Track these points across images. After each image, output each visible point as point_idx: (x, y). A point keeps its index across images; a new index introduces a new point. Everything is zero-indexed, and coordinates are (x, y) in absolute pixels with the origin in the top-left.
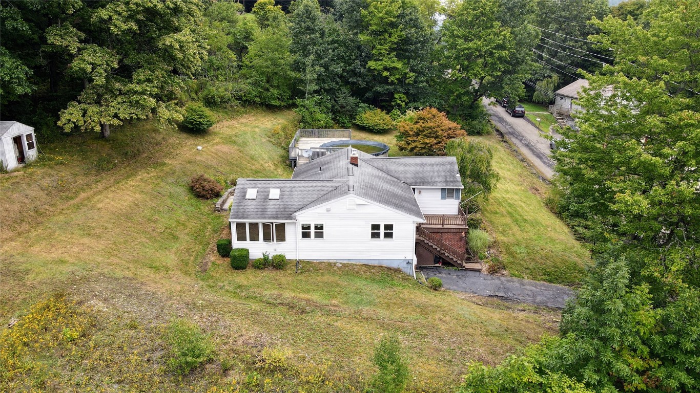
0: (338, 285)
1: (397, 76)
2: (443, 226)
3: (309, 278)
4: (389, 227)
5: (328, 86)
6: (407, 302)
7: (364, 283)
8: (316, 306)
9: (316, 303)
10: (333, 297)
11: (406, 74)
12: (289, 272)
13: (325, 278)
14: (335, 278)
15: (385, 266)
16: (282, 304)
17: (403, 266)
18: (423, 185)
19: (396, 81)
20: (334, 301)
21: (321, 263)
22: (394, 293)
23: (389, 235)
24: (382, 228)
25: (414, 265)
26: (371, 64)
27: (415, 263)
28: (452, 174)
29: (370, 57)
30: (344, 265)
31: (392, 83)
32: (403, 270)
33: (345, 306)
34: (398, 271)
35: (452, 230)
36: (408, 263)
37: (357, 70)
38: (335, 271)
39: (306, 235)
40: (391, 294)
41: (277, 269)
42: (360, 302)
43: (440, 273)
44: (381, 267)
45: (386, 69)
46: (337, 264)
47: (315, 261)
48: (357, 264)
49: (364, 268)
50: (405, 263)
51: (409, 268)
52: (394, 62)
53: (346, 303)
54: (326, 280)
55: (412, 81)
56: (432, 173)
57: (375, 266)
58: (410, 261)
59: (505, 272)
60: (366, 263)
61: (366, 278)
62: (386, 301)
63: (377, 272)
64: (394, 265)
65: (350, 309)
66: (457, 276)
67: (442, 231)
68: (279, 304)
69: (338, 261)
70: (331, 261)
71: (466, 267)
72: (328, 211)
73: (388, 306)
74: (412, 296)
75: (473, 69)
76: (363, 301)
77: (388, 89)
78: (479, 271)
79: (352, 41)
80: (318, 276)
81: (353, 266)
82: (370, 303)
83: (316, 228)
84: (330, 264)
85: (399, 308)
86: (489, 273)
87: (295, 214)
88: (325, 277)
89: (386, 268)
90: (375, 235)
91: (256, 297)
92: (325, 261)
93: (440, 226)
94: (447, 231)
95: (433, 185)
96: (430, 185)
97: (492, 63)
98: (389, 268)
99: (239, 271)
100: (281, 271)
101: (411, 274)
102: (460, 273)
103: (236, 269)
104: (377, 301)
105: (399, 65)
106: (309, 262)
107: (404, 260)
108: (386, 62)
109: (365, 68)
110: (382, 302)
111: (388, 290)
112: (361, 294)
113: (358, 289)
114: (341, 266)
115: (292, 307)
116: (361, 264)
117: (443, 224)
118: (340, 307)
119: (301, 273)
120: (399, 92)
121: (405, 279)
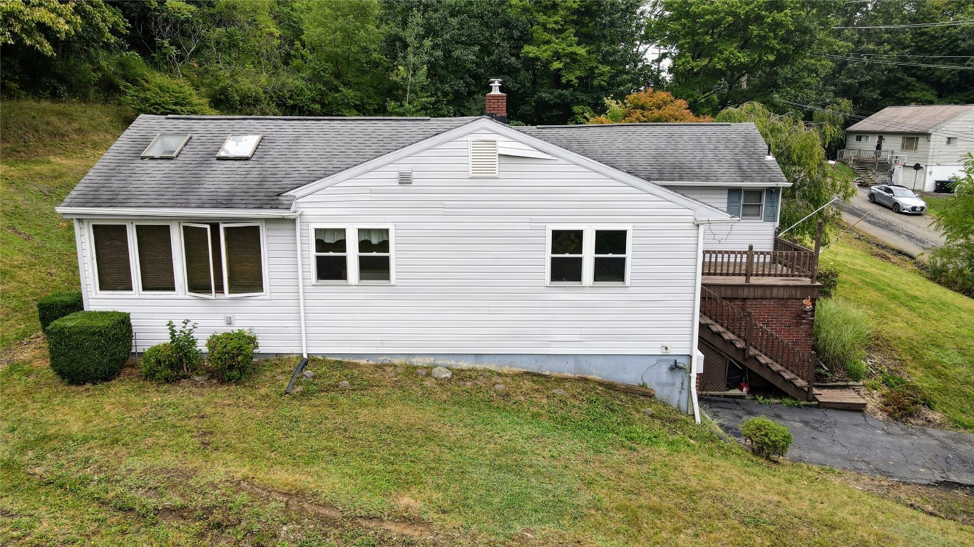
0: (431, 437)
1: (578, 73)
2: (747, 280)
3: (329, 412)
4: (612, 241)
5: (451, 86)
6: (705, 504)
7: (527, 430)
8: (325, 521)
9: (331, 506)
10: (405, 484)
11: (592, 69)
12: (263, 391)
13: (387, 415)
14: (427, 415)
15: (597, 378)
16: (179, 512)
17: (658, 381)
18: (681, 179)
19: (575, 81)
20: (406, 500)
21: (380, 367)
22: (645, 468)
23: (611, 270)
24: (589, 243)
25: (694, 375)
26: (530, 50)
27: (698, 366)
28: (751, 154)
29: (527, 38)
30: (460, 375)
31: (569, 84)
32: (659, 392)
33: (453, 521)
34: (641, 394)
35: (775, 290)
36: (675, 367)
37: (504, 60)
38: (428, 394)
39: (331, 269)
40: (633, 470)
41: (222, 382)
42: (514, 506)
43: (751, 413)
44: (585, 380)
45: (557, 56)
46: (436, 372)
47: (363, 362)
48: (506, 370)
49: (527, 384)
50: (665, 367)
51: (678, 384)
52: (571, 45)
53: (460, 505)
54: (390, 420)
55: (605, 81)
56: (699, 155)
57: (566, 379)
58: (682, 362)
59: (936, 416)
60: (534, 368)
61: (535, 416)
62: (620, 497)
63: (574, 396)
64: (630, 377)
65: (474, 537)
66: (806, 423)
67: (745, 293)
68: (171, 511)
69: (439, 362)
70: (417, 361)
71: (821, 399)
72: (405, 180)
73: (633, 521)
74: (715, 480)
75: (721, 53)
76: (528, 496)
77: (560, 95)
78: (858, 409)
79: (496, 14)
80: (363, 405)
81: (489, 378)
82: (555, 509)
83: (364, 245)
84: (411, 371)
85: (677, 531)
86: (890, 415)
87: (291, 193)
88: (388, 410)
89: (600, 384)
90: (565, 271)
91: (84, 482)
92: (396, 361)
93: (740, 280)
94: (759, 293)
95: (707, 179)
96: (699, 179)
97: (759, 35)
98: (610, 387)
99: (81, 389)
100: (233, 387)
101: (683, 406)
102: (810, 416)
103: (72, 382)
104: (584, 498)
105: (581, 51)
106: (341, 365)
107: (660, 358)
108: (558, 45)
109: (518, 57)
110: (606, 503)
111: (618, 456)
112: (517, 469)
113: (506, 452)
114: (448, 375)
115: (219, 525)
116: (516, 370)
117: (748, 275)
118: (428, 524)
119: (303, 394)
120: (581, 103)
121: (671, 422)
